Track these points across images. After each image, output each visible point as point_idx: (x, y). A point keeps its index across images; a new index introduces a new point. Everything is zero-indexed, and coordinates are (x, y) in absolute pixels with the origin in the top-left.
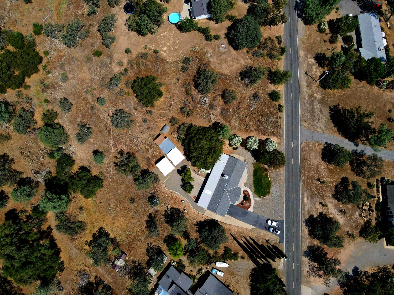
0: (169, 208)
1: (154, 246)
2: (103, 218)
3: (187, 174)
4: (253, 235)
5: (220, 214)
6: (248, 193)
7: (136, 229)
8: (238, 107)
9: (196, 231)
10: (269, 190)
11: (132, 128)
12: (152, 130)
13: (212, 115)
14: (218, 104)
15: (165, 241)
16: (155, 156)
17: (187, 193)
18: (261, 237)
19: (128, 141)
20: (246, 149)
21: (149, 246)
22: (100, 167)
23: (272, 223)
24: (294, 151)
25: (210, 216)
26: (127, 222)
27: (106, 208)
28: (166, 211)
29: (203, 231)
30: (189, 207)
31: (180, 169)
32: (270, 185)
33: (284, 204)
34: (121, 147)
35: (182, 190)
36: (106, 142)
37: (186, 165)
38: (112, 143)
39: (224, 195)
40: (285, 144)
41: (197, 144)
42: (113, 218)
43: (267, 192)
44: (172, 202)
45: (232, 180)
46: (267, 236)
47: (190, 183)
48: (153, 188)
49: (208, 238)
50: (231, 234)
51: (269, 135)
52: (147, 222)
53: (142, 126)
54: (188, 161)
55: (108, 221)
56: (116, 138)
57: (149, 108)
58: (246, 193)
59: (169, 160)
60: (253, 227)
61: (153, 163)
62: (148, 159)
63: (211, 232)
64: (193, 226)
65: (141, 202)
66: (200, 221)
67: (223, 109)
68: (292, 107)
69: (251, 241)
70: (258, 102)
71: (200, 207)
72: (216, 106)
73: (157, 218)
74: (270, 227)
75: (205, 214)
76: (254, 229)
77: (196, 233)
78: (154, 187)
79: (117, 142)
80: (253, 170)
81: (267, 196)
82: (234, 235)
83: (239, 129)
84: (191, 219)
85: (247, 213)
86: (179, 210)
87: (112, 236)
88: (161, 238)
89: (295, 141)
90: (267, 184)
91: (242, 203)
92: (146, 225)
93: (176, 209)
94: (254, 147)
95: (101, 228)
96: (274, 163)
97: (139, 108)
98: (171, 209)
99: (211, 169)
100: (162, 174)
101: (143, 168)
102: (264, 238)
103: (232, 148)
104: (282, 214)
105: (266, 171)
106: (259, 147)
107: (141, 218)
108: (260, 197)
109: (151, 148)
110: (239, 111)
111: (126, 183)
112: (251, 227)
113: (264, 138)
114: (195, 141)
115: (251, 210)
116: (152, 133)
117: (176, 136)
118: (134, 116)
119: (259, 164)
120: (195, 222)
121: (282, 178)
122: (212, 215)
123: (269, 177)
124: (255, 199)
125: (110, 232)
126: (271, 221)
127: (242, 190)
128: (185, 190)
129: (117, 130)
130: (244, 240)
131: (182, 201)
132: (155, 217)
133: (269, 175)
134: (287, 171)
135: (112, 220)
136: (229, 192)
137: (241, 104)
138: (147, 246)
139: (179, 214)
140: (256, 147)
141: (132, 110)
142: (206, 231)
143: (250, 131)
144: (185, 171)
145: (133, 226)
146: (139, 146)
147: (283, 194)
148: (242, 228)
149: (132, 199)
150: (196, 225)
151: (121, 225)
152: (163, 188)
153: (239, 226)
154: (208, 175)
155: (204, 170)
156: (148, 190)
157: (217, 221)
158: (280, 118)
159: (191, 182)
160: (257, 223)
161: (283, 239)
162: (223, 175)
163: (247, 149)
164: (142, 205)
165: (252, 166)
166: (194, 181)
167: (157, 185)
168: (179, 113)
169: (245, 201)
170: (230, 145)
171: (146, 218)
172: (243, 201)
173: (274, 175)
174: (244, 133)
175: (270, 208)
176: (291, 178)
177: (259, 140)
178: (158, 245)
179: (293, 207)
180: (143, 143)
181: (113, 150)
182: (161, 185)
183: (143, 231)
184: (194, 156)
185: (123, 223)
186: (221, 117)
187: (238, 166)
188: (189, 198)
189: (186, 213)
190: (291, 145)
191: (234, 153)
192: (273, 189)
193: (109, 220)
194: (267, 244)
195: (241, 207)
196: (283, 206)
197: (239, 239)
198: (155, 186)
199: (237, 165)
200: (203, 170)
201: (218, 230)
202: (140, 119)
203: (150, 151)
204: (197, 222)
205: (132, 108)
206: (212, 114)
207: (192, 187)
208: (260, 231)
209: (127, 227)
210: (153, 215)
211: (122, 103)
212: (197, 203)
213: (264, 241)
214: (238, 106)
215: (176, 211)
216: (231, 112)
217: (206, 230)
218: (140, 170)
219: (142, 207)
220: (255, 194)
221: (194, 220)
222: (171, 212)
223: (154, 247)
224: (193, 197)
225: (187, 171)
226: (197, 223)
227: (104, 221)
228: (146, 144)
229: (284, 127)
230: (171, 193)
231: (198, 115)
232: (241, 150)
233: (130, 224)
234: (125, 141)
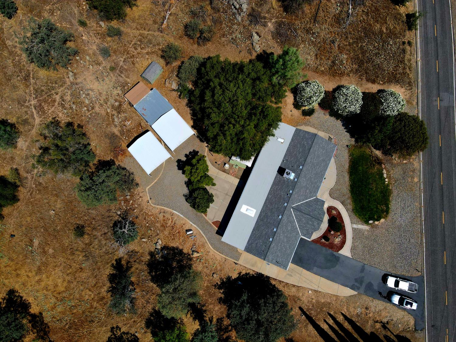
0: (159, 247)
1: (124, 333)
2: (15, 270)
3: (197, 169)
4: (352, 310)
5: (277, 263)
6: (339, 214)
7: (88, 295)
8: (315, 20)
9: (220, 300)
10: (388, 208)
11: (76, 68)
12: (121, 72)
13: (256, 37)
14: (268, 12)
15: (149, 324)
16: (129, 131)
17: (199, 214)
18: (371, 315)
19: (68, 98)
20: (331, 115)
21: (115, 335)
22: (12, 158)
23: (397, 284)
24: (443, 118)
25: (253, 266)
26: (68, 278)
27: (24, 246)
28: (152, 254)
29: (236, 305)
30: (203, 246)
31: (184, 159)
32: (389, 196)
33: (422, 238)
34: (53, 112)
35: (187, 206)
36: (21, 102)
37: (197, 150)
38: (33, 102)
39: (285, 217)
40: (422, 102)
41: (220, 92)
42: (39, 269)
43: (383, 211)
44: (166, 233)
45: (303, 181)
46: (383, 314)
47: (205, 189)
48: (123, 203)
49: (249, 324)
50: (301, 308)
51: (384, 83)
52: (112, 278)
53: (99, 64)
54: (201, 141)
55: (28, 276)
56: (43, 91)
57: (114, 24)
58: (334, 212)
59: (160, 140)
60: (353, 293)
61: (124, 145)
62: (113, 137)
63: (256, 307)
64: (213, 290)
65: (99, 234)
66: (229, 278)
67: (279, 25)
68: (436, 21)
69: (346, 325)
70: (359, 9)
71: (227, 244)
72: (265, 18)
73: (133, 269)
74: (391, 293)
75: (240, 262)
76: (355, 295)
77: (219, 306)
78: (126, 201)
79: (45, 101)
80: (348, 161)
81: (382, 220)
82: (308, 310)
83: (316, 70)
84: (208, 272)
85: (337, 259)
86: (181, 252)
87: (34, 310)
88: (141, 315)
89: (444, 95)
90: (382, 192)
91: (325, 236)
92: (109, 285)
93: (173, 249)
94: (352, 109)
95: (12, 292)
96: (403, 141)
97: (92, 23)
98: (163, 249)
99: (253, 158)
100: (143, 170)
101: (102, 159)
102: (378, 319)
103: (301, 111)
104: (419, 262)
105: (379, 162)
106: (363, 107)
107: (99, 269)
108: (366, 222)
109: (119, 113)
110: (316, 28)
111: (66, 193)
112: (347, 292)
113: (374, 88)
114: (215, 87)
115: (346, 251)
116: (121, 79)
117: (174, 86)
118: (79, 41)
119: (361, 147)
120: (216, 279)
121: (416, 180)
122: (256, 263)
123: (385, 176)
124: (355, 226)
125: (31, 300)
126: (394, 279)
127: (326, 206)
128: (194, 206)
129: (43, 73)
130: (331, 322)
131: (187, 231)
132: (129, 268)
133: (384, 171)
134: (428, 164)
135: (36, 274)
136: (296, 209)
137: (321, 14)
138: (109, 334)
139: (181, 261)
140: (356, 107)
141: (75, 28)
142: (242, 306)
143: (342, 74)
144: (194, 161)
145: (82, 288)
146: (93, 108)
147: (421, 216)
148: (325, 295)
149: (78, 227)
150: (220, 287)
151: (56, 286)
152: (144, 204)
153: (320, 290)
154: (247, 172)
155: (238, 160)
156: (113, 207)
157: (268, 278)
158: (410, 43)
159: (207, 188)
160: (361, 284)
161: (424, 322)
162: (281, 171)
163: (335, 114)
164: (100, 241)
165: (347, 151)
166: (214, 185)
167: (132, 196)
168: (181, 37)
169: (332, 232)
170: (297, 105)
171: (108, 271)
172: (328, 231)
173: (396, 173)
174: (326, 78)
175: (389, 248)
176: (437, 180)
177: (363, 93)
178: (132, 331)
179: (444, 245)
180: (102, 102)
181: (38, 120)
182: (141, 195)
183: (103, 298)
184: (213, 124)
185: (60, 281)
186: (277, 42)
187: (316, 150)
188: (204, 224)
189: (197, 258)
190: (435, 103)
191: (306, 124)
192: (395, 204)
193: (30, 274)
194: (384, 332)
195: (323, 245)
196: (421, 243)
197: (319, 320)
198: (128, 197)
199: (315, 147)
200: (235, 160)
201: (274, 303)
202: (95, 47)
203: (116, 120)
204: (221, 279)
205: (75, 22)
206: (255, 35)
207: (210, 199)
208: (367, 300)
209: (67, 289)
210: (123, 262)
211: (52, 12)
212: (222, 235)
213: (378, 326)
214: (315, 18)
215: (175, 254)
216: (299, 32)
217: (244, 301)
218: (95, 162)
219: (100, 246)
220: (353, 215)
221: (215, 276)
222: (162, 257)
223: (125, 337)
224: (213, 223)
225: (198, 161)
226: (223, 283)
227: (18, 275)
228: (109, 103)
229: (419, 64)
230: (162, 214)
231: (223, 39)
232: (321, 116)
233: (75, 283)
234: (62, 97)
